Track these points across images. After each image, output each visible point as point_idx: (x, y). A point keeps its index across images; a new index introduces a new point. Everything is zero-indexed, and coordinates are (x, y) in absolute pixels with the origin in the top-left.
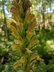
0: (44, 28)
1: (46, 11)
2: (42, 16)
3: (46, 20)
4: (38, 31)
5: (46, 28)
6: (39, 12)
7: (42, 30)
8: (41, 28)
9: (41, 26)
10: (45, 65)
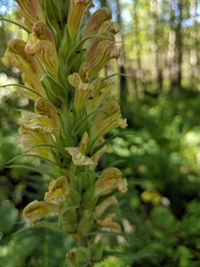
0: (177, 82)
1: (189, 16)
2: (172, 37)
3: (189, 50)
4: (155, 96)
5: (185, 83)
6: (163, 21)
7: (171, 92)
8: (167, 83)
9: (166, 73)
10: (171, 218)
